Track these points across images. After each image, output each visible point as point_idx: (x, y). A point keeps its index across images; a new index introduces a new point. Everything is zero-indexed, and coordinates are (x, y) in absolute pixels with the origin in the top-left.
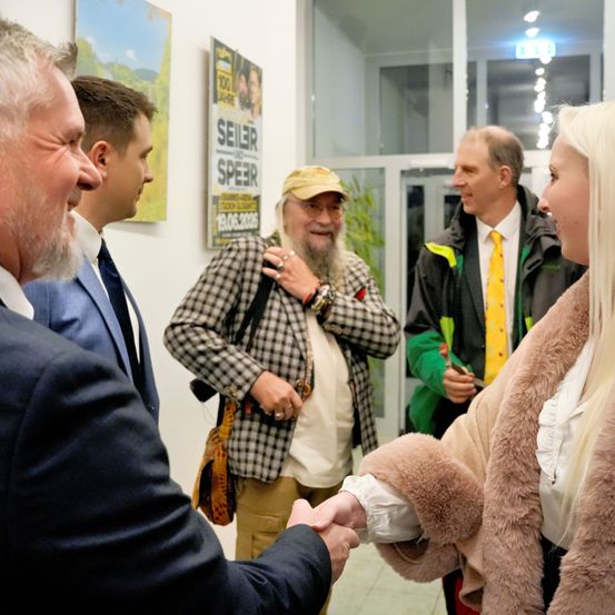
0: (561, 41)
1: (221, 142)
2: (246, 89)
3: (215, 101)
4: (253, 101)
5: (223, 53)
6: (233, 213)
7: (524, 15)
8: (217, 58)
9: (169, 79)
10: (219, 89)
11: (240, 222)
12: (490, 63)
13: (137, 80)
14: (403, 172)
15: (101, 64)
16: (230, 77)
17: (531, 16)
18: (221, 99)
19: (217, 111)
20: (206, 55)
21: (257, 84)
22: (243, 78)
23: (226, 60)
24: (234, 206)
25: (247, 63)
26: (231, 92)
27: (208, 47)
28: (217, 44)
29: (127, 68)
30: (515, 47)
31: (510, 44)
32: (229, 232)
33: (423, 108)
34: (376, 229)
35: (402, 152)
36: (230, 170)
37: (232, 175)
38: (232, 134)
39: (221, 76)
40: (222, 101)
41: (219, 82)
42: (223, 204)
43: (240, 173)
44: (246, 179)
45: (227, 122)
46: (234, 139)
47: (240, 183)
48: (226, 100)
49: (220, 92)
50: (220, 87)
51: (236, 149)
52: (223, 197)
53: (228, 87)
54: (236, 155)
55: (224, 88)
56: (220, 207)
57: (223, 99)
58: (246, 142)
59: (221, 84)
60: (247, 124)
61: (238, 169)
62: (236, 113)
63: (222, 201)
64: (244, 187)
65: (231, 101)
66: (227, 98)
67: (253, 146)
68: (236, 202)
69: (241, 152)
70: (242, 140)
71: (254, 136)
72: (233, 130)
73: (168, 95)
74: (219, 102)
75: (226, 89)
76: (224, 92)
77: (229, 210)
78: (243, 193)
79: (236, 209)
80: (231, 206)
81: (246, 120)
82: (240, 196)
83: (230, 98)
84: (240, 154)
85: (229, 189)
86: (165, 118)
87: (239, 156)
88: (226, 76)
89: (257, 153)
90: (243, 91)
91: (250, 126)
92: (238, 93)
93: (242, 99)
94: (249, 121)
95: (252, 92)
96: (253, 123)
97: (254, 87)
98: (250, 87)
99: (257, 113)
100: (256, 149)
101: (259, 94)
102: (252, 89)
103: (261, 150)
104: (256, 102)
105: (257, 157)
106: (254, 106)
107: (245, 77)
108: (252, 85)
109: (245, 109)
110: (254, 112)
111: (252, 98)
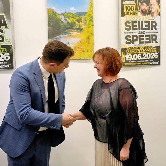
1: (126, 29)
4: (153, 11)
6: (137, 54)
8: (124, 0)
9: (93, 13)
11: (142, 57)
13: (76, 16)
15: (59, 14)
16: (134, 6)
19: (123, 19)
22: (144, 4)
24: (138, 51)
26: (134, 10)
29: (72, 13)
32: (134, 60)
36: (135, 38)
37: (136, 40)
38: (136, 26)
39: (126, 6)
40: (128, 15)
41: (125, 9)
42: (130, 51)
43: (143, 39)
44: (148, 41)
45: (132, 22)
46: (138, 27)
47: (143, 43)
48: (131, 14)
49: (126, 12)
50: (126, 10)
51: (139, 31)
52: (130, 48)
53: (132, 9)
54: (139, 33)
55: (129, 10)
56: (127, 52)
57: (129, 14)
58: (148, 27)
59: (127, 9)
60: (147, 20)
61: (141, 38)
62: (139, 18)
63: (129, 50)
64: (147, 44)
65: (135, 14)
66: (132, 13)
67: (153, 28)
68: (140, 50)
69: (143, 31)
70: (144, 27)
71: (154, 24)
72: (137, 24)
73: (93, 18)
74: (125, 16)
75: (131, 10)
76: (129, 12)
77: (134, 53)
78: (145, 46)
79: (140, 52)
80: (136, 51)
81: (147, 19)
82: (143, 47)
83: (134, 13)
84: (142, 32)
85: (134, 46)
86: (92, 26)
87: (141, 33)
88: (131, 6)
89: (156, 30)
90: (144, 9)
91: (150, 21)
92: (140, 10)
93: (144, 12)
94: (149, 19)
95: (152, 8)
96: (154, 19)
97: (153, 6)
98: (150, 6)
99: (157, 15)
100: (156, 29)
101: (158, 7)
102: (152, 7)
103: (160, 29)
104: (156, 11)
105: (156, 32)
106: (153, 13)
107: (146, 3)
108: (152, 5)
109: (147, 15)
110: (154, 15)
111: (152, 10)
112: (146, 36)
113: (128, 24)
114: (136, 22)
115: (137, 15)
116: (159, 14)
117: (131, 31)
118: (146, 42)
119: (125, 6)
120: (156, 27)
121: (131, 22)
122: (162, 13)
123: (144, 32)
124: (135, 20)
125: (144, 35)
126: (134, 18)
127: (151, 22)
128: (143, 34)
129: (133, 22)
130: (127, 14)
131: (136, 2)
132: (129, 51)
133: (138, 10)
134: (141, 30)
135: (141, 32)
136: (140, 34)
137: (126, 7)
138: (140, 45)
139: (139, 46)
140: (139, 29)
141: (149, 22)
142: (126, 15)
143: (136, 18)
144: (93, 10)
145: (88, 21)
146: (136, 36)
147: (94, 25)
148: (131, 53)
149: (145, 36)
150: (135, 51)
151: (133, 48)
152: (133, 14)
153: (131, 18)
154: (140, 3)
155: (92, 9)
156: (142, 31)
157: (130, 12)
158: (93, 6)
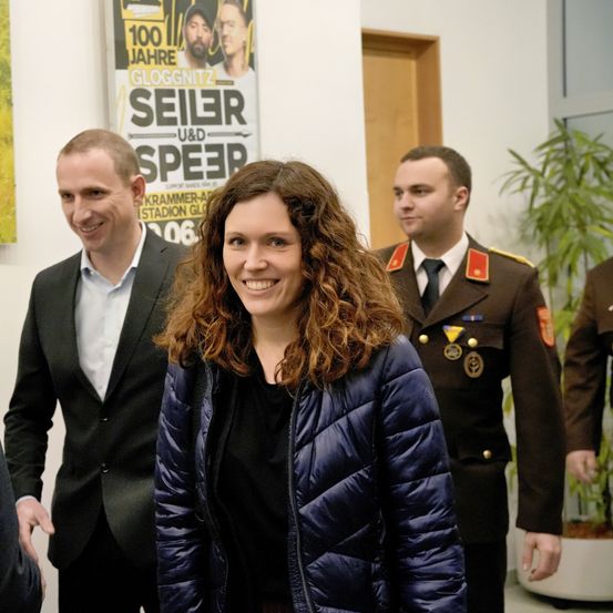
1: (136, 120)
2: (206, 36)
3: (122, 61)
4: (229, 50)
6: (180, 222)
8: (123, 3)
10: (129, 46)
16: (163, 27)
18: (140, 58)
19: (124, 81)
21: (239, 22)
22: (198, 20)
24: (181, 210)
26: (164, 46)
36: (170, 158)
37: (174, 167)
38: (171, 107)
39: (134, 27)
40: (142, 63)
41: (129, 37)
42: (151, 209)
43: (198, 162)
44: (216, 168)
45: (157, 91)
46: (177, 114)
47: (199, 175)
48: (152, 60)
49: (134, 50)
50: (135, 44)
51: (182, 128)
52: (151, 200)
53: (156, 40)
54: (183, 137)
55: (144, 44)
56: (142, 215)
57: (143, 60)
58: (212, 114)
59: (137, 37)
60: (211, 86)
61: (192, 155)
62: (181, 75)
63: (149, 206)
64: (212, 181)
65: (167, 60)
66: (154, 57)
67: (233, 118)
68: (188, 206)
69: (198, 130)
70: (201, 113)
71: (234, 102)
72: (176, 101)
74: (131, 66)
75: (150, 44)
76: (144, 49)
77: (168, 218)
78: (206, 189)
79: (189, 215)
80: (175, 211)
81: (208, 82)
82: (199, 195)
83: (163, 55)
84: (195, 133)
85: (167, 187)
86: (5, 107)
87: (192, 137)
88: (149, 26)
89: (243, 126)
90: (199, 39)
91: (222, 88)
92: (184, 44)
93: (198, 53)
94: (218, 82)
95: (224, 37)
96: (232, 83)
97: (230, 29)
98: (219, 30)
99: (243, 66)
100: (242, 121)
101: (245, 37)
102: (225, 32)
103: (258, 121)
104: (239, 50)
105: (245, 133)
106: (231, 57)
107: (205, 18)
108: (226, 27)
109: (208, 65)
110: (232, 66)
111: (225, 47)
112: (209, 148)
113: (141, 100)
114: (171, 93)
115: (174, 64)
116: (252, 64)
117: (154, 128)
118: (211, 175)
119: (128, 25)
120: (243, 114)
121: (152, 90)
122: (260, 60)
123: (201, 133)
124: (167, 85)
125: (203, 144)
126: (161, 77)
127: (226, 92)
128: (196, 142)
129: (160, 93)
130: (139, 60)
131: (167, 11)
132: (149, 212)
133: (175, 44)
134: (189, 126)
135: (191, 134)
136: (187, 142)
137: (133, 30)
138: (188, 186)
139: (185, 190)
140: (184, 122)
141: (215, 94)
142: (133, 62)
143: (170, 75)
144: (8, 41)
146: (172, 149)
147: (14, 101)
148: (158, 219)
149: (203, 148)
150: (170, 212)
151: (163, 196)
152: (160, 58)
153: (152, 77)
154: (181, 16)
155: (4, 36)
156: (195, 128)
157: (148, 51)
158: (9, 23)
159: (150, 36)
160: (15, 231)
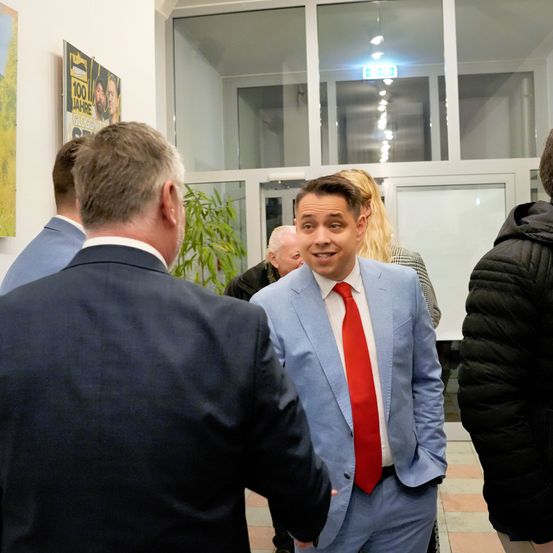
0: (402, 64)
2: (103, 99)
3: (70, 109)
4: (112, 111)
5: (78, 60)
7: (371, 39)
8: (71, 64)
9: (16, 83)
10: (73, 97)
12: (339, 84)
14: (262, 185)
16: (86, 86)
17: (377, 40)
18: (76, 108)
19: (71, 120)
20: (59, 61)
21: (115, 94)
22: (100, 86)
23: (81, 66)
25: (105, 72)
26: (87, 101)
27: (61, 52)
28: (70, 49)
30: (362, 69)
31: (357, 66)
33: (277, 126)
34: (238, 240)
35: (258, 166)
39: (75, 82)
40: (78, 109)
41: (73, 88)
45: (84, 131)
48: (82, 109)
49: (75, 100)
50: (75, 95)
53: (84, 95)
55: (79, 96)
59: (76, 91)
62: (93, 123)
65: (88, 110)
66: (83, 107)
73: (15, 100)
74: (74, 111)
75: (81, 98)
76: (79, 100)
83: (86, 106)
86: (12, 125)
88: (81, 84)
90: (100, 100)
92: (95, 101)
93: (99, 109)
95: (110, 102)
97: (112, 97)
98: (108, 96)
101: (117, 105)
102: (110, 99)
104: (115, 112)
106: (112, 116)
107: (103, 86)
108: (110, 94)
109: (103, 119)
111: (110, 108)
119: (73, 82)
121: (82, 130)
124: (87, 128)
126: (86, 122)
131: (89, 77)
137: (75, 84)
142: (74, 108)
143: (89, 122)
144: (16, 73)
145: (4, 105)
147: (17, 122)
152: (85, 109)
153: (81, 120)
155: (14, 70)
158: (17, 60)
159: (81, 92)
160: (15, 228)
